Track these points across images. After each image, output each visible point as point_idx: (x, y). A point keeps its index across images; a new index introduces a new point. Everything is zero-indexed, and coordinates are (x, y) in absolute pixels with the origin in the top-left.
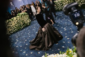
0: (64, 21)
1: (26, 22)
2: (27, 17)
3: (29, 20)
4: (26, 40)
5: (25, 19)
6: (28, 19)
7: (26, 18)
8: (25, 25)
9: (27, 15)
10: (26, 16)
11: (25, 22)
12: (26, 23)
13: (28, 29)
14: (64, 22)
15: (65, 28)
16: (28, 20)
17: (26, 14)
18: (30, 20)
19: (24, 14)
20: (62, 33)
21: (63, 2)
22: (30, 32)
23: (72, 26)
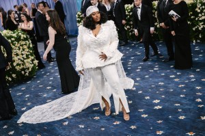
0: (156, 78)
1: (18, 65)
2: (25, 47)
3: (32, 60)
4: (12, 133)
5: (17, 55)
7: (19, 52)
8: (14, 76)
9: (25, 39)
10: (24, 43)
11: (15, 64)
12: (18, 68)
13: (24, 92)
14: (156, 80)
15: (157, 101)
16: (28, 57)
17: (23, 36)
19: (15, 35)
20: (145, 116)
22: (29, 104)
23: (181, 96)
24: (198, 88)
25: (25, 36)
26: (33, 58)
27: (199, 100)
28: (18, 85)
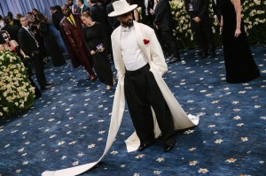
1: (9, 95)
2: (17, 72)
5: (7, 82)
6: (20, 82)
8: (5, 109)
10: (14, 66)
11: (5, 94)
12: (9, 99)
13: (21, 129)
17: (12, 58)
18: (32, 89)
19: (1, 58)
21: (178, 13)
22: (27, 143)
23: (216, 114)
24: (236, 102)
25: (15, 58)
26: (27, 84)
27: (238, 118)
28: (13, 120)
